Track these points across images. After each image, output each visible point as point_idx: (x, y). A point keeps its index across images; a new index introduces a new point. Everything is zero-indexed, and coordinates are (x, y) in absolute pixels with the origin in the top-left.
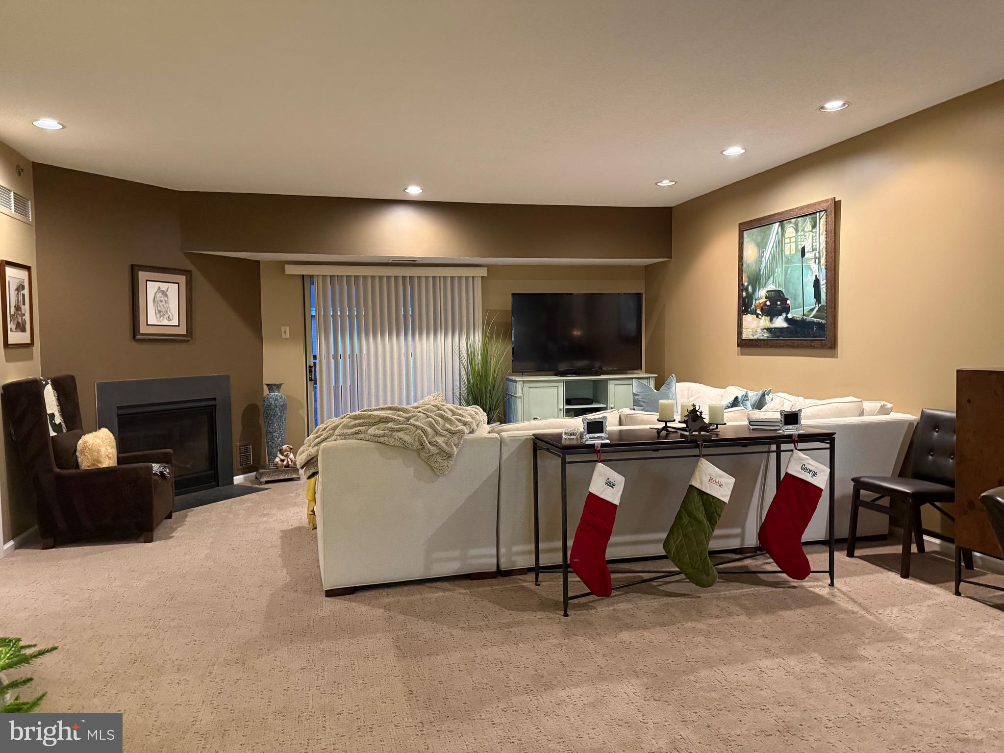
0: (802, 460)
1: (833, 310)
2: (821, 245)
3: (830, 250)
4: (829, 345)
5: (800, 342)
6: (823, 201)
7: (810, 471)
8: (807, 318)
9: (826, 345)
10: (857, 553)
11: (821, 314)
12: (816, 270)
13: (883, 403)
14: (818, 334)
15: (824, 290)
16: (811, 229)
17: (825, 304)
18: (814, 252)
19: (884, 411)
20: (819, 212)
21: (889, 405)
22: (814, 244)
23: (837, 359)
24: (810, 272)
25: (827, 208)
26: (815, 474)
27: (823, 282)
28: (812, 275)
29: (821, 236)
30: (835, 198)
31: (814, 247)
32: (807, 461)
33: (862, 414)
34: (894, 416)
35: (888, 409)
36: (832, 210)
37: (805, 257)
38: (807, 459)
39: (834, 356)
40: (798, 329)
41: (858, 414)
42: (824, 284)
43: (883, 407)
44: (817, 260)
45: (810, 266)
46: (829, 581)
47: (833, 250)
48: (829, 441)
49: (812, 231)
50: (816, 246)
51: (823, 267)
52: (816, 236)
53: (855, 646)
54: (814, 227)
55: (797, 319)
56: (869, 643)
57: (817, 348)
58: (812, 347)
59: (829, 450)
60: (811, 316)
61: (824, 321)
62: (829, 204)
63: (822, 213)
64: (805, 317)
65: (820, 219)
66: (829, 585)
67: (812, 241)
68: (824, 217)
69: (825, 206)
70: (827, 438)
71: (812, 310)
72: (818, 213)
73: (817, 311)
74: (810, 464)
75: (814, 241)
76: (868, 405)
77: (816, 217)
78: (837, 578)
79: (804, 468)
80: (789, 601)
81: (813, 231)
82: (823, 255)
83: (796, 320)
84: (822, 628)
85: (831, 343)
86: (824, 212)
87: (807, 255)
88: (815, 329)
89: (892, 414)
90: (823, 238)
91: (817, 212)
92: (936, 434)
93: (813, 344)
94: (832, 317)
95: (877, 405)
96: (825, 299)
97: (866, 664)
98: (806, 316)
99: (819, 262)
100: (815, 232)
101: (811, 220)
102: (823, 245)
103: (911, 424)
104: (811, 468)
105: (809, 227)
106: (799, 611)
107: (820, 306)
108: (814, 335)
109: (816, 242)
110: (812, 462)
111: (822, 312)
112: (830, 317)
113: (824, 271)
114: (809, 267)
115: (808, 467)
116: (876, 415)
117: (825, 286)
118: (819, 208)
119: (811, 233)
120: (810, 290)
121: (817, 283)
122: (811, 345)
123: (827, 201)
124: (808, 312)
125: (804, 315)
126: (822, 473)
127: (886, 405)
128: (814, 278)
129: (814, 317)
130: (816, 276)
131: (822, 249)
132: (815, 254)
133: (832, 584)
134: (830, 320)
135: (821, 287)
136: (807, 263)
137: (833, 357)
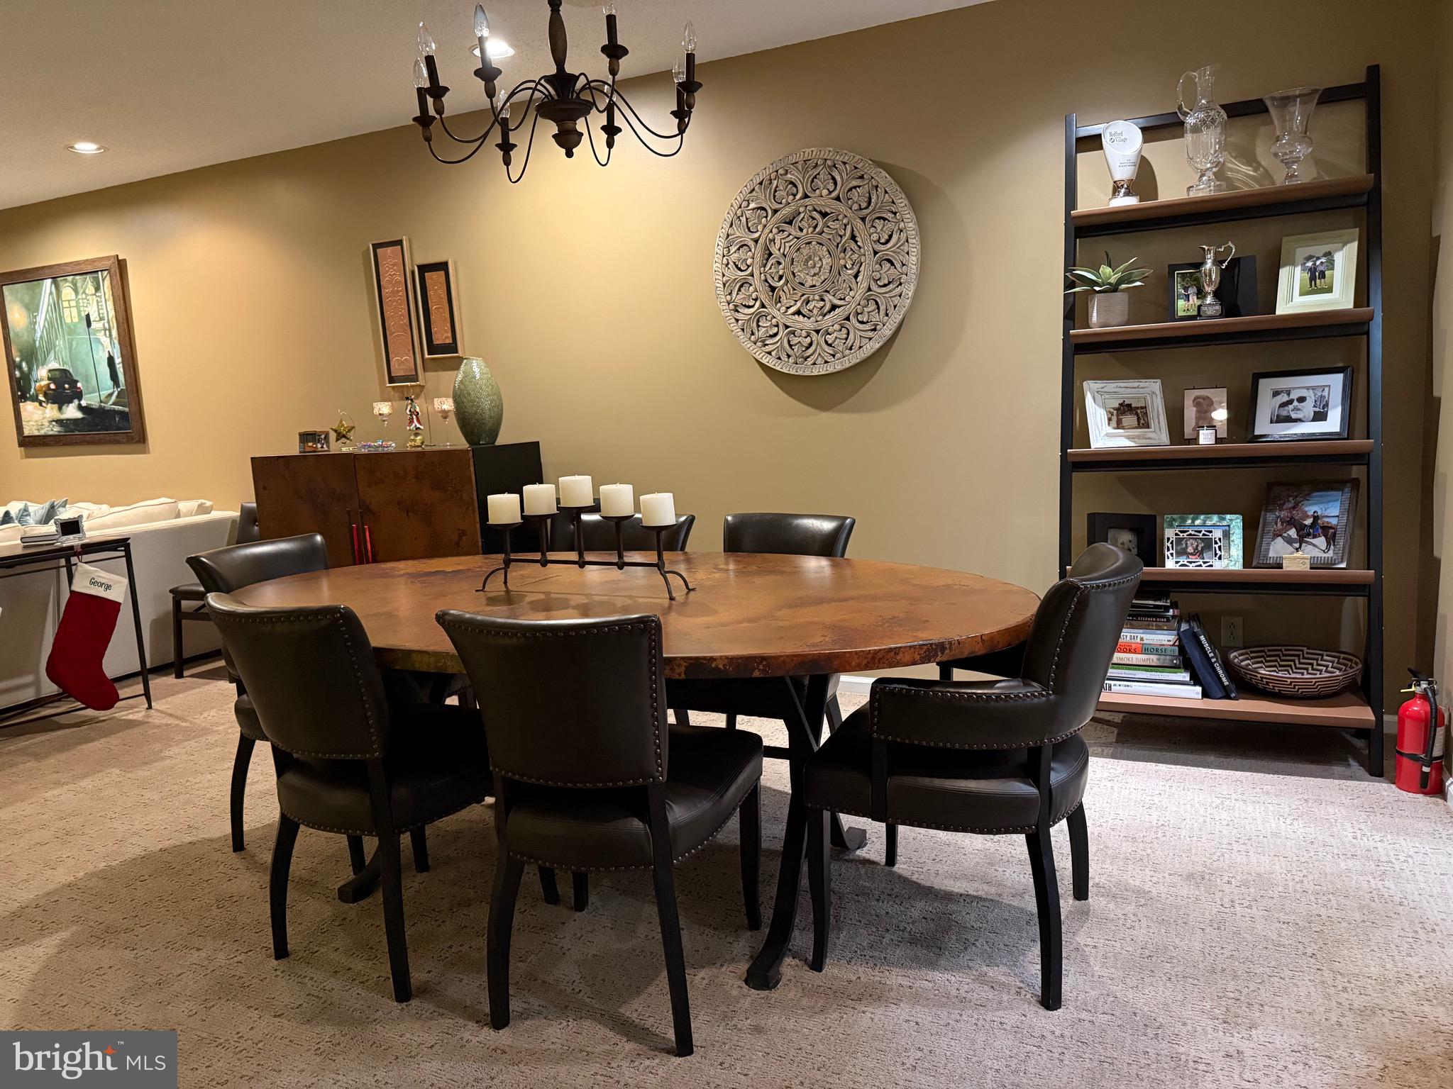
0: (91, 573)
1: (135, 395)
2: (109, 314)
3: (121, 320)
4: (137, 439)
5: (100, 436)
6: (102, 258)
7: (102, 584)
8: (105, 405)
9: (133, 439)
10: (186, 673)
11: (122, 400)
12: (107, 346)
13: (203, 501)
14: (121, 425)
15: (122, 370)
16: (94, 292)
17: (124, 388)
18: (103, 322)
19: (202, 509)
20: (101, 271)
21: (208, 503)
22: (101, 311)
23: (148, 455)
24: (101, 347)
25: (110, 267)
26: (108, 587)
27: (118, 360)
28: (104, 351)
29: (108, 303)
30: (117, 256)
31: (101, 315)
32: (97, 574)
33: (178, 516)
34: (216, 515)
35: (207, 507)
36: (116, 270)
37: (92, 327)
38: (96, 571)
39: (145, 451)
40: (97, 420)
41: (174, 517)
42: (119, 363)
43: (200, 506)
44: (107, 332)
45: (99, 339)
46: (147, 706)
47: (125, 321)
48: (123, 548)
49: (95, 295)
50: (103, 314)
51: (116, 342)
52: (101, 302)
53: (161, 751)
54: (97, 289)
55: (94, 407)
56: (176, 745)
57: (123, 443)
58: (117, 442)
59: (125, 558)
60: (111, 402)
61: (127, 409)
62: (111, 262)
63: (105, 273)
64: (102, 404)
65: (103, 280)
66: (147, 709)
67: (98, 308)
68: (108, 278)
69: (107, 264)
70: (121, 545)
71: (110, 395)
72: (100, 273)
73: (117, 397)
74: (99, 577)
75: (100, 307)
76: (183, 506)
77: (98, 277)
78: (155, 701)
79: (93, 582)
80: (93, 734)
81: (97, 294)
82: (113, 327)
83: (93, 409)
84: (127, 747)
85: (139, 435)
86: (107, 272)
87: (94, 325)
88: (117, 419)
89: (213, 512)
90: (110, 304)
91: (98, 271)
92: (256, 528)
93: (117, 438)
94: (135, 404)
95: (194, 504)
96: (124, 381)
97: (168, 761)
98: (104, 403)
99: (110, 335)
100: (100, 297)
101: (92, 280)
102: (112, 313)
103: (234, 521)
104: (103, 581)
105: (91, 289)
106: (102, 740)
107: (119, 390)
108: (117, 426)
109: (103, 309)
110: (103, 574)
111: (124, 398)
112: (133, 404)
113: (117, 346)
114: (98, 341)
115: (99, 580)
116: (194, 515)
117: (121, 365)
118: (99, 266)
119: (94, 296)
120: (104, 370)
121: (111, 361)
122: (115, 440)
123: (108, 258)
124: (106, 397)
125: (101, 402)
126: (118, 585)
127: (204, 503)
128: (107, 356)
129: (113, 404)
130: (109, 352)
131: (112, 318)
132: (104, 325)
133: (150, 707)
134: (134, 408)
135: (118, 366)
136: (95, 335)
137: (144, 453)
